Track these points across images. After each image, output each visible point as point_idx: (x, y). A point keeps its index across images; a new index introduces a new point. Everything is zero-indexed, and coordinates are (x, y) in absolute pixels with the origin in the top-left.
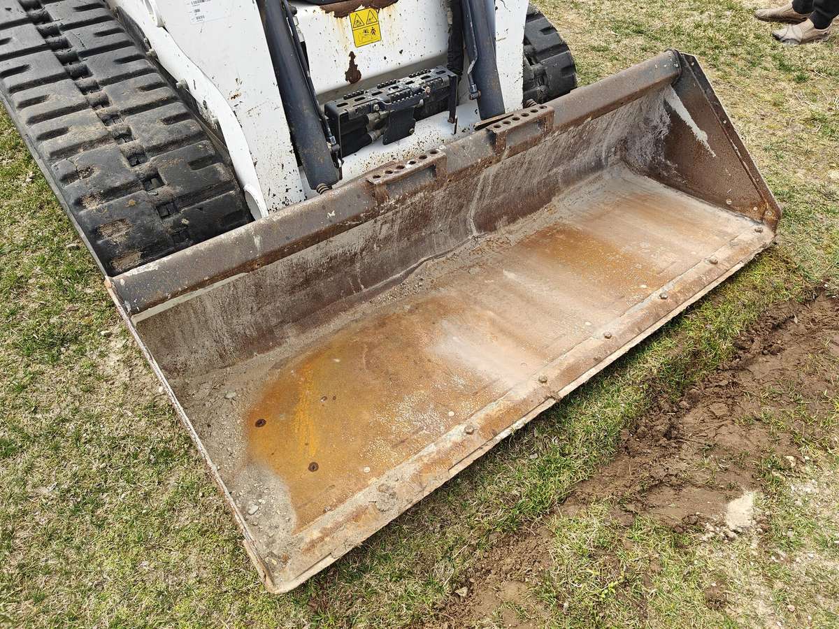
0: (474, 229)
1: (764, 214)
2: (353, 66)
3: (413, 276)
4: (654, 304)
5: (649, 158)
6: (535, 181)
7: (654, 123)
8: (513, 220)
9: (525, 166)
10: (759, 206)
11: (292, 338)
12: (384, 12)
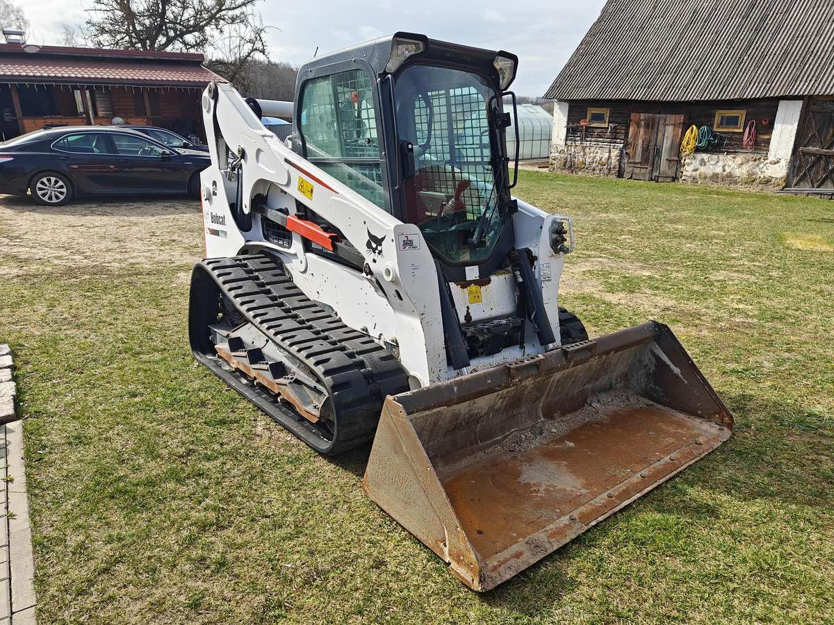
0: (541, 416)
1: (723, 419)
2: (468, 313)
3: (507, 440)
4: (667, 464)
5: (643, 385)
6: (576, 391)
7: (646, 363)
8: (563, 414)
9: (573, 379)
10: (719, 414)
11: (441, 468)
12: (483, 288)
